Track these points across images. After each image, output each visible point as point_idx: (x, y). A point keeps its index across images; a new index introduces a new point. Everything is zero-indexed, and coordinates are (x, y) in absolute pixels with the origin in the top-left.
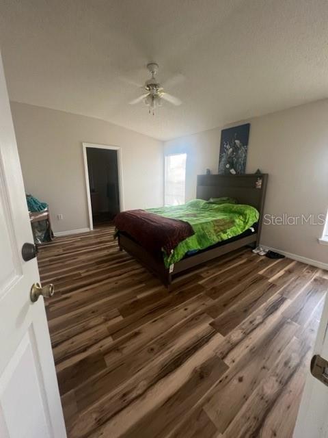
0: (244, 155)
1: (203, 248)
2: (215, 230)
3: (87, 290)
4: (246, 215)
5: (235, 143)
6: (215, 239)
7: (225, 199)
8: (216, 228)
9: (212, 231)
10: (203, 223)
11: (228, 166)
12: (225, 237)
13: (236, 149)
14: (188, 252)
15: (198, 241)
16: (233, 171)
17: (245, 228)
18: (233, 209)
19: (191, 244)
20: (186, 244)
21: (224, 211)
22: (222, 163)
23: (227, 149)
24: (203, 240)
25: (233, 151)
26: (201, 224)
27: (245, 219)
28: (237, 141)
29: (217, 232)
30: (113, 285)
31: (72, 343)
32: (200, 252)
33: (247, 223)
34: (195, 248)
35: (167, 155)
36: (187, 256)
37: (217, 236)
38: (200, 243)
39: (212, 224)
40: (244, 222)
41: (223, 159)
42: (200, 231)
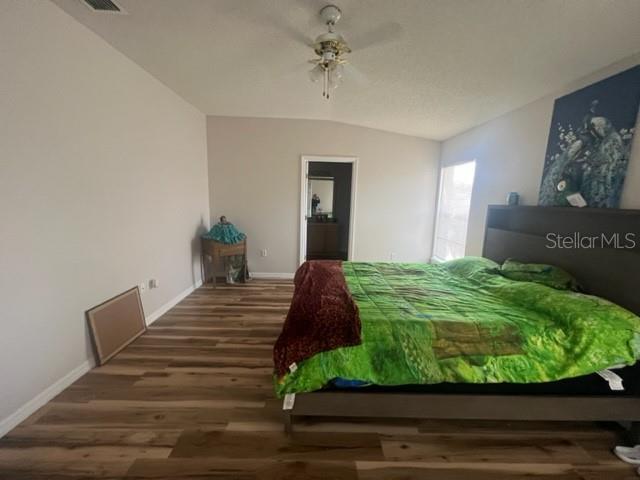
0: (616, 156)
1: (386, 383)
2: (438, 350)
3: (193, 374)
4: (579, 331)
5: (592, 127)
6: (433, 373)
7: (537, 268)
8: (442, 343)
9: (428, 349)
10: (401, 323)
11: (561, 186)
12: (471, 374)
13: (593, 140)
14: (336, 379)
15: (373, 362)
16: (577, 200)
17: (564, 368)
18: (540, 304)
19: (348, 365)
20: (335, 359)
21: (516, 300)
22: (551, 177)
23: (567, 145)
24: (389, 365)
25: (584, 147)
26: (393, 323)
27: (575, 342)
28: (596, 120)
29: (442, 355)
30: (227, 382)
31: (86, 456)
32: (374, 389)
33: (578, 357)
34: (359, 377)
35: (445, 166)
36: (332, 387)
37: (441, 367)
38: (377, 367)
39: (432, 329)
40: (568, 351)
41: (553, 170)
42: (383, 340)
